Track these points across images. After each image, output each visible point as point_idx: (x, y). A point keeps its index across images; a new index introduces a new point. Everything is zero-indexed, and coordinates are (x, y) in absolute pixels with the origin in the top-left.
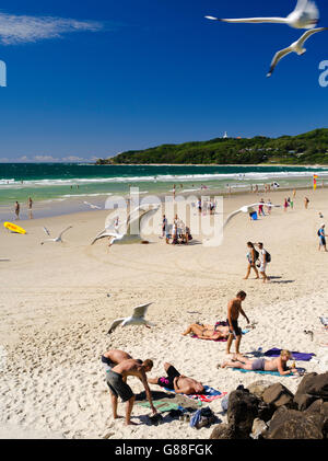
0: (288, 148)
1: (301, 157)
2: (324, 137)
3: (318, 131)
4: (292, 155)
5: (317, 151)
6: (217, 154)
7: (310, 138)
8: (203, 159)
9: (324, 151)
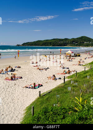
0: (73, 42)
1: (77, 44)
2: (84, 39)
3: (82, 37)
4: (74, 44)
5: (81, 43)
6: (52, 43)
7: (80, 39)
8: (48, 45)
9: (83, 43)
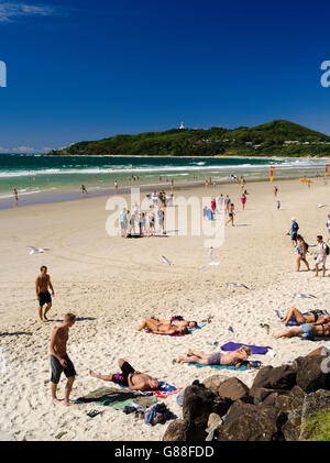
0: (246, 139)
1: (259, 148)
2: (281, 129)
3: (275, 122)
4: (249, 146)
5: (274, 143)
6: (173, 145)
7: (268, 129)
8: (158, 150)
9: (281, 143)
